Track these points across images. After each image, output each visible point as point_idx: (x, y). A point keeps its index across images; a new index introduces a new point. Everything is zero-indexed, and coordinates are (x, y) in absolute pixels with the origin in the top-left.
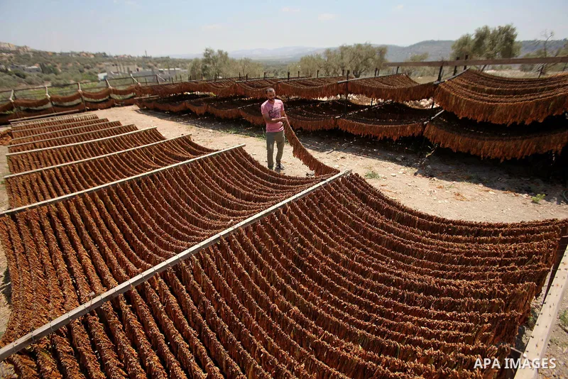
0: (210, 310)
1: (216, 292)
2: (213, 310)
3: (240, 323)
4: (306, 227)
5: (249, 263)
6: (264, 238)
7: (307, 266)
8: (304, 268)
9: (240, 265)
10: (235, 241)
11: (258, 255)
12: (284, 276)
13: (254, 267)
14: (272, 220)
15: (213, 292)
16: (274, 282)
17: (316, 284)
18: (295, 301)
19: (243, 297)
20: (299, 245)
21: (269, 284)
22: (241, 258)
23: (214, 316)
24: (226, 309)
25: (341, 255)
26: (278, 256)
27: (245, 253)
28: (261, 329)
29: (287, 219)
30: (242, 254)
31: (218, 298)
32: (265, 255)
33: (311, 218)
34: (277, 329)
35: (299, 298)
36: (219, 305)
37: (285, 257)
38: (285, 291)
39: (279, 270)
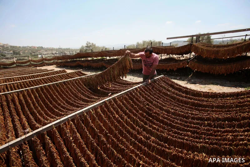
0: (103, 141)
1: (106, 130)
2: (105, 140)
3: (123, 147)
4: (149, 98)
5: (122, 115)
6: (128, 103)
7: (154, 116)
8: (153, 117)
9: (117, 116)
10: (113, 104)
11: (126, 111)
12: (142, 121)
13: (125, 117)
14: (131, 94)
15: (104, 130)
16: (137, 124)
17: (162, 124)
18: (152, 134)
19: (121, 133)
20: (147, 106)
21: (135, 126)
22: (117, 113)
23: (105, 144)
24: (113, 140)
25: (171, 110)
26: (137, 111)
27: (119, 110)
28: (136, 150)
29: (139, 94)
30: (118, 110)
31: (107, 133)
32: (130, 111)
33: (150, 94)
34: (146, 150)
35: (154, 132)
36: (108, 138)
37: (141, 112)
38: (145, 129)
39: (139, 118)
